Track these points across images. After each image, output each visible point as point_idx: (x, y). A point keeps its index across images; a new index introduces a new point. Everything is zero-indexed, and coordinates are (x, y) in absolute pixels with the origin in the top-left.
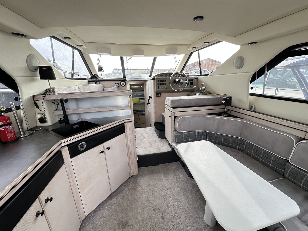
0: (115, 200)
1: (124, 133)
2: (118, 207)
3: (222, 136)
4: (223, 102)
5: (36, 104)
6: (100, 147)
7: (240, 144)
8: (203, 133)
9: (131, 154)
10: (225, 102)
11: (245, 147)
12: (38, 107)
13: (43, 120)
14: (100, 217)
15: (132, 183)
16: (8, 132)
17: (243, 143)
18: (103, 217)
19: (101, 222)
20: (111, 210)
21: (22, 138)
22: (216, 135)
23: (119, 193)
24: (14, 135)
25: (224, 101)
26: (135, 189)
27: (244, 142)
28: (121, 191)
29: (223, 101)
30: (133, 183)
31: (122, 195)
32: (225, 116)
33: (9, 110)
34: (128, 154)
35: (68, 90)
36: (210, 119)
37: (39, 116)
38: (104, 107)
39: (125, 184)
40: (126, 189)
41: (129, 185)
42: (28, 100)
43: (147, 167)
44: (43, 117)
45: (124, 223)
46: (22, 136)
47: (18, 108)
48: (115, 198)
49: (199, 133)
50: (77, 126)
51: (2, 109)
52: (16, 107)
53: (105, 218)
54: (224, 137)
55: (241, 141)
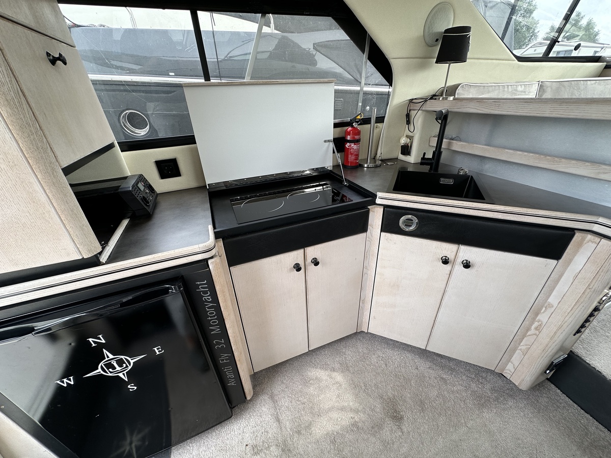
0: (423, 365)
1: (554, 262)
2: (416, 381)
5: (408, 116)
6: (447, 249)
9: (536, 329)
12: (408, 122)
13: (406, 150)
14: (384, 356)
15: (488, 386)
16: (351, 154)
18: (385, 361)
19: (377, 363)
20: (403, 370)
21: (365, 169)
23: (443, 367)
24: (355, 160)
26: (482, 403)
28: (449, 370)
30: (493, 390)
31: (444, 377)
33: (366, 121)
34: (527, 323)
35: (496, 92)
37: (403, 141)
38: (546, 155)
39: (472, 370)
40: (464, 377)
41: (478, 380)
42: (400, 106)
43: (588, 416)
44: (409, 145)
45: (396, 411)
46: (366, 166)
47: (380, 120)
48: (428, 364)
50: (451, 182)
51: (359, 117)
52: (376, 118)
53: (386, 365)
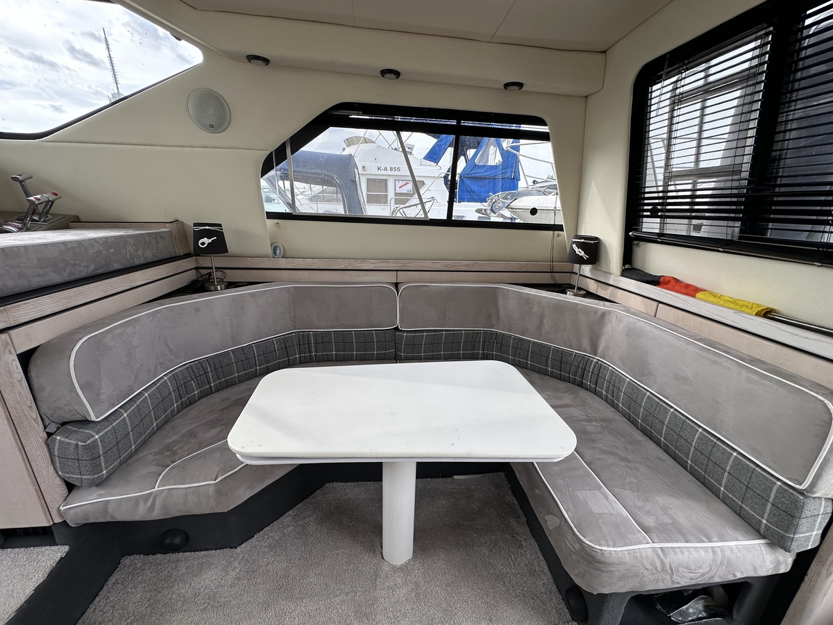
3: (253, 349)
4: (203, 244)
7: (302, 347)
8: (190, 368)
10: (210, 241)
11: (316, 347)
17: (306, 342)
22: (234, 355)
25: (206, 241)
27: (309, 336)
29: (201, 241)
32: (221, 287)
36: (198, 310)
49: (174, 377)
54: (257, 349)
55: (301, 337)
